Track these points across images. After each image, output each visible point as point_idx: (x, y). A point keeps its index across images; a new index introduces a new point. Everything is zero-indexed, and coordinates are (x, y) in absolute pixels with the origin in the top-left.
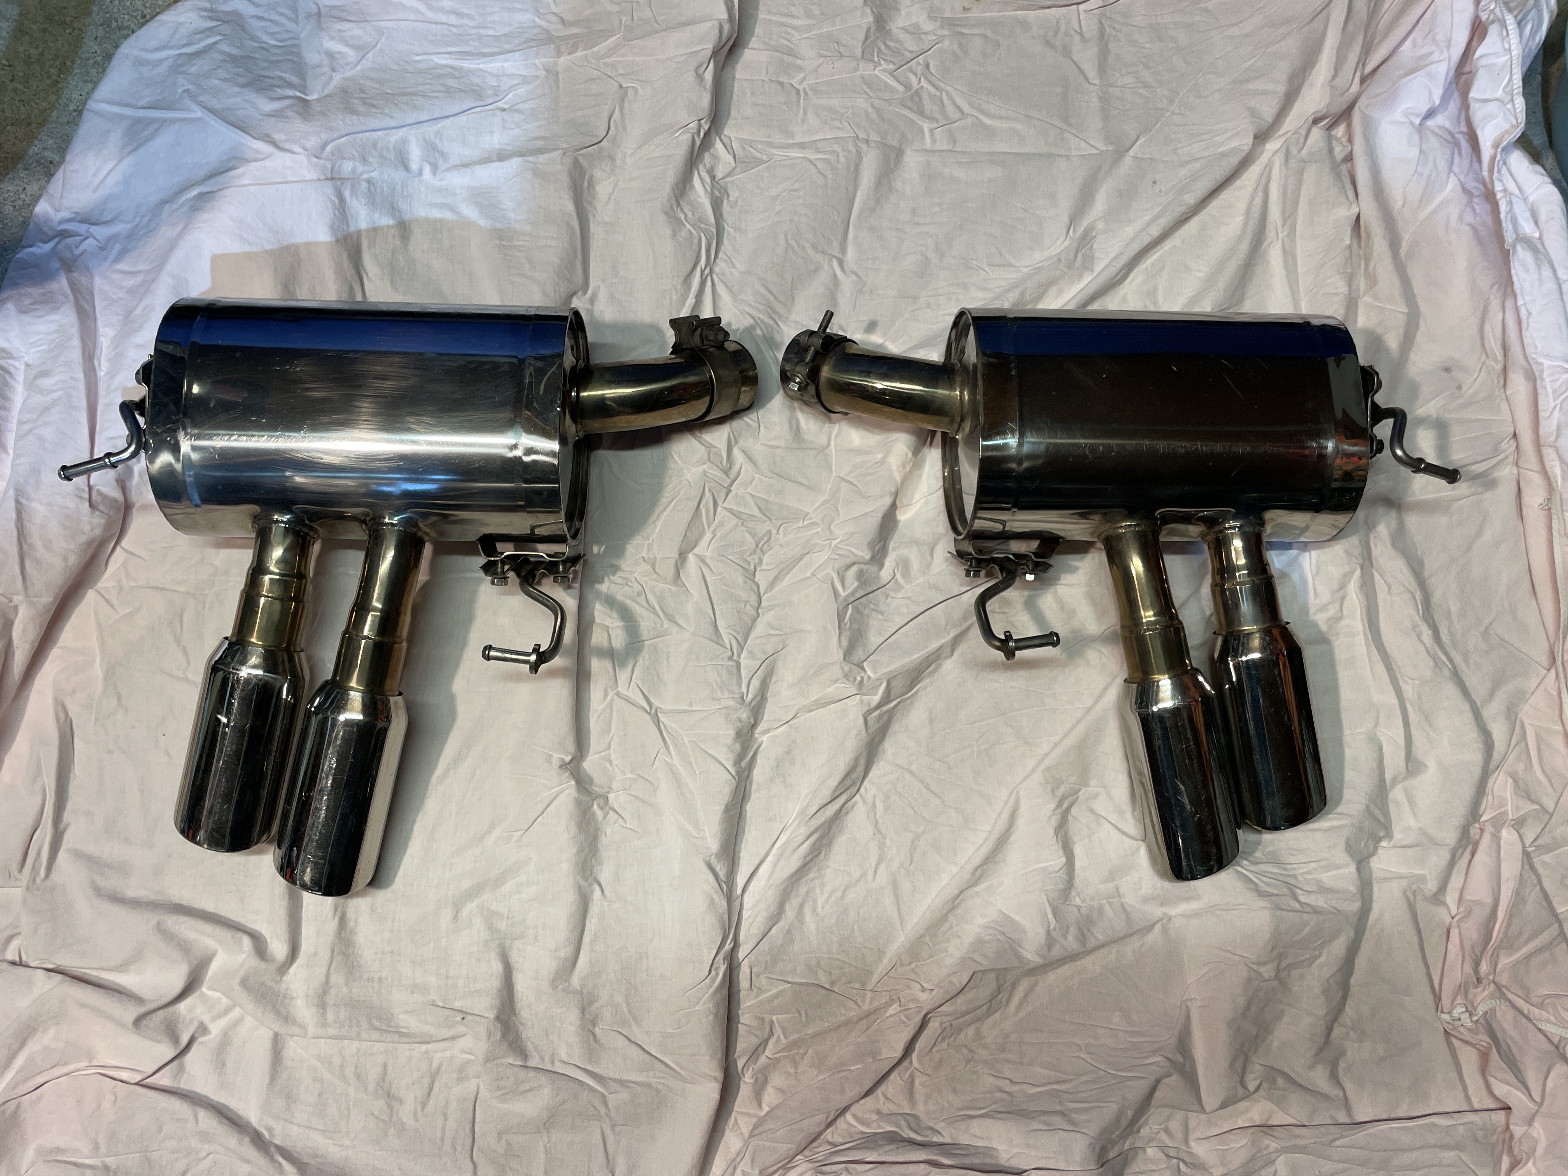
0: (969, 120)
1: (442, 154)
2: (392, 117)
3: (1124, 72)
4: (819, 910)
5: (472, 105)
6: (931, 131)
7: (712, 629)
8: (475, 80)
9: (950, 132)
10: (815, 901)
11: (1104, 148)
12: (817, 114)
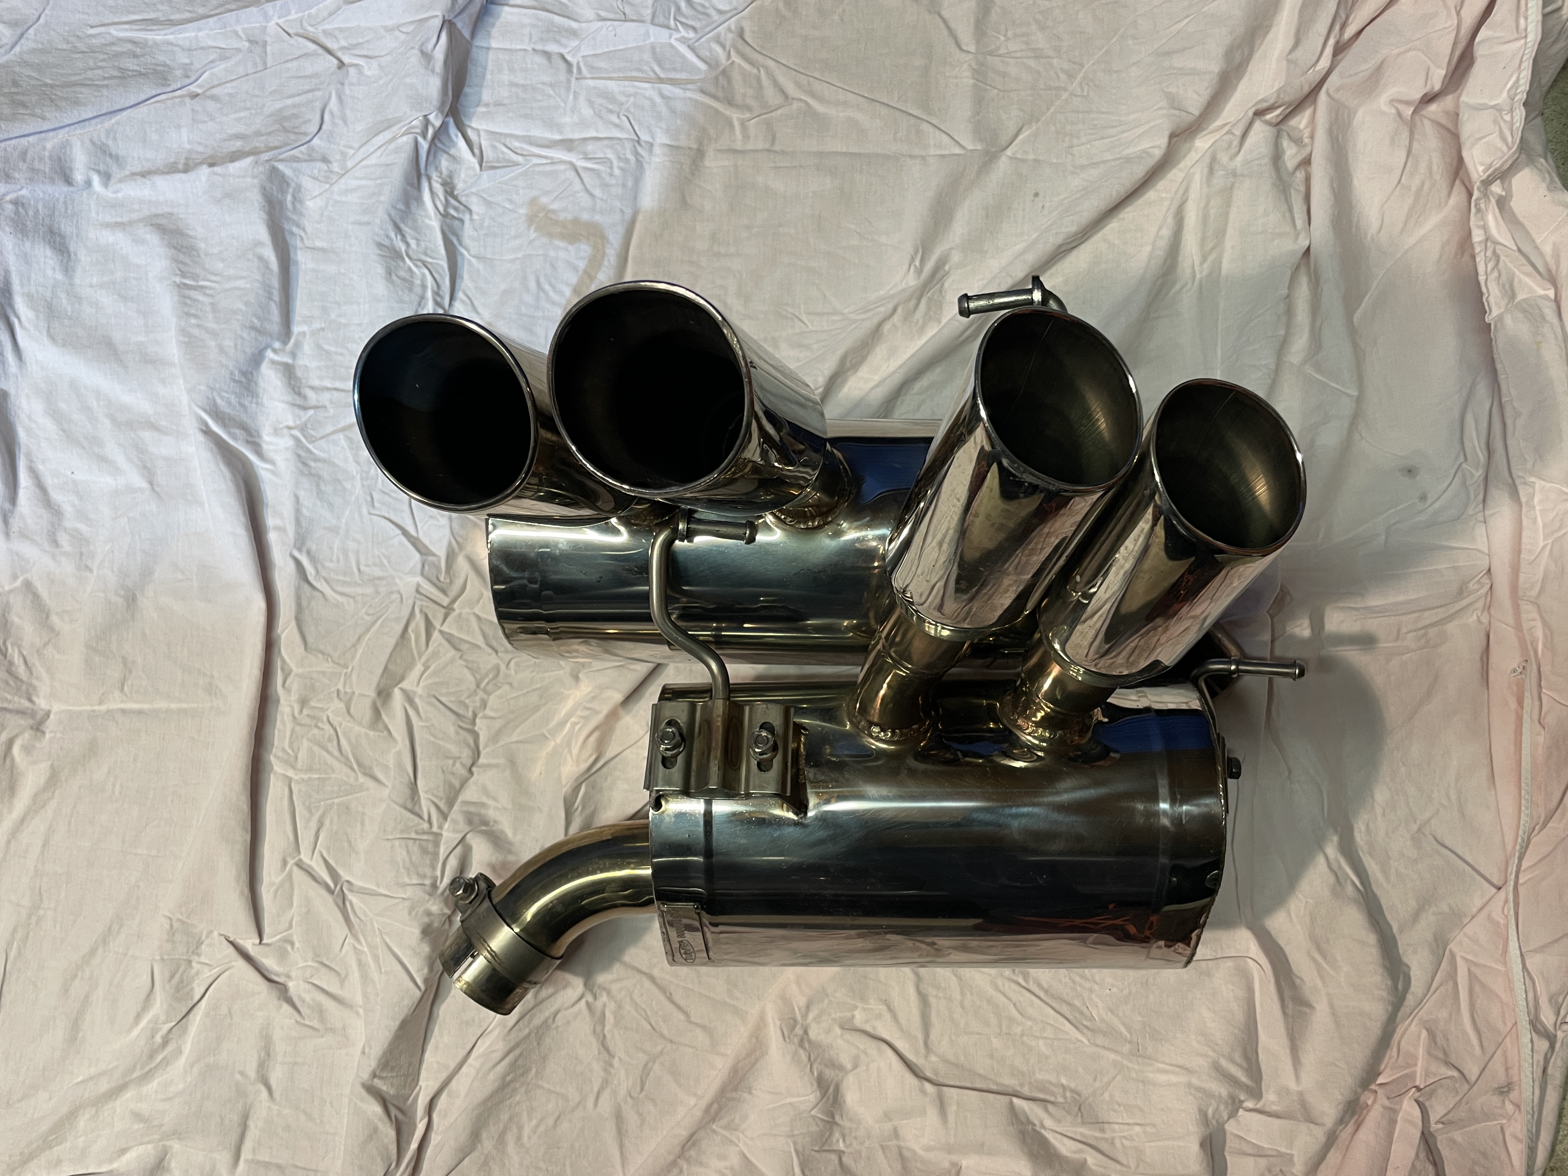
0: (796, 105)
1: (116, 158)
2: (43, 118)
3: (1010, 34)
4: (525, 1139)
5: (154, 93)
6: (743, 124)
7: (408, 792)
8: (162, 58)
9: (769, 124)
10: (520, 1128)
11: (970, 147)
12: (591, 103)
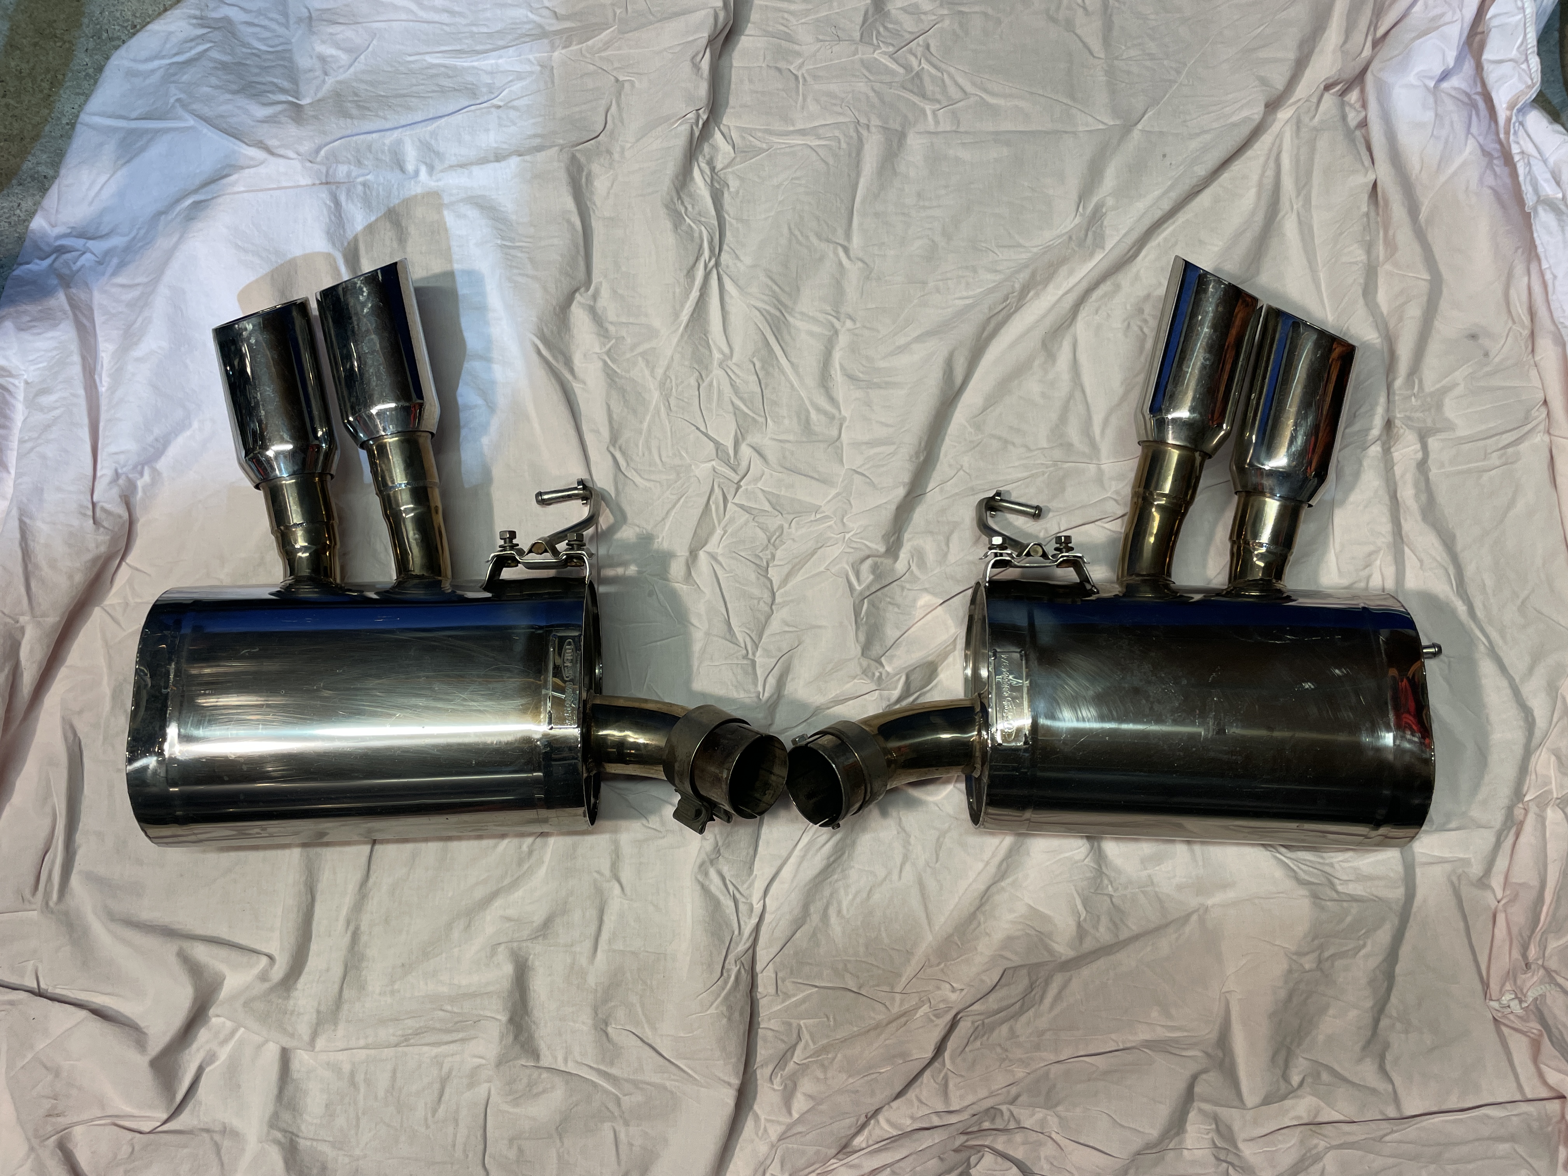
0: (972, 100)
1: (437, 154)
2: (385, 119)
3: (1129, 44)
4: (845, 912)
5: (467, 104)
6: (934, 112)
7: (726, 627)
8: (470, 79)
9: (953, 113)
10: (839, 903)
11: (1112, 123)
12: (817, 101)
